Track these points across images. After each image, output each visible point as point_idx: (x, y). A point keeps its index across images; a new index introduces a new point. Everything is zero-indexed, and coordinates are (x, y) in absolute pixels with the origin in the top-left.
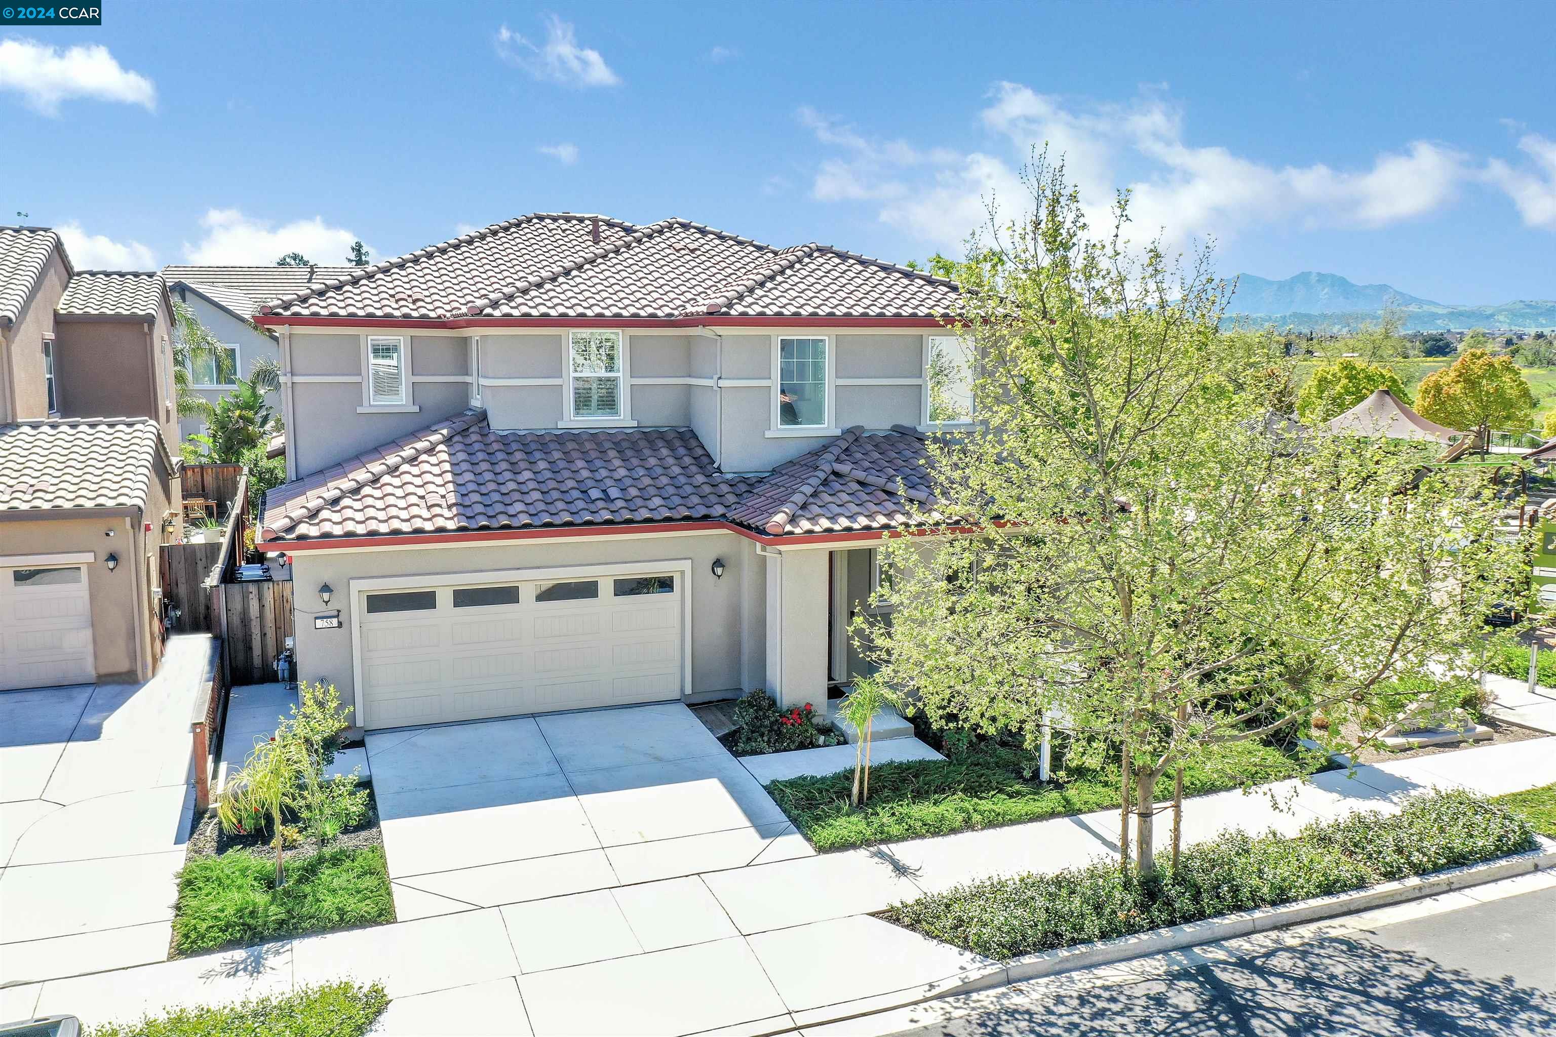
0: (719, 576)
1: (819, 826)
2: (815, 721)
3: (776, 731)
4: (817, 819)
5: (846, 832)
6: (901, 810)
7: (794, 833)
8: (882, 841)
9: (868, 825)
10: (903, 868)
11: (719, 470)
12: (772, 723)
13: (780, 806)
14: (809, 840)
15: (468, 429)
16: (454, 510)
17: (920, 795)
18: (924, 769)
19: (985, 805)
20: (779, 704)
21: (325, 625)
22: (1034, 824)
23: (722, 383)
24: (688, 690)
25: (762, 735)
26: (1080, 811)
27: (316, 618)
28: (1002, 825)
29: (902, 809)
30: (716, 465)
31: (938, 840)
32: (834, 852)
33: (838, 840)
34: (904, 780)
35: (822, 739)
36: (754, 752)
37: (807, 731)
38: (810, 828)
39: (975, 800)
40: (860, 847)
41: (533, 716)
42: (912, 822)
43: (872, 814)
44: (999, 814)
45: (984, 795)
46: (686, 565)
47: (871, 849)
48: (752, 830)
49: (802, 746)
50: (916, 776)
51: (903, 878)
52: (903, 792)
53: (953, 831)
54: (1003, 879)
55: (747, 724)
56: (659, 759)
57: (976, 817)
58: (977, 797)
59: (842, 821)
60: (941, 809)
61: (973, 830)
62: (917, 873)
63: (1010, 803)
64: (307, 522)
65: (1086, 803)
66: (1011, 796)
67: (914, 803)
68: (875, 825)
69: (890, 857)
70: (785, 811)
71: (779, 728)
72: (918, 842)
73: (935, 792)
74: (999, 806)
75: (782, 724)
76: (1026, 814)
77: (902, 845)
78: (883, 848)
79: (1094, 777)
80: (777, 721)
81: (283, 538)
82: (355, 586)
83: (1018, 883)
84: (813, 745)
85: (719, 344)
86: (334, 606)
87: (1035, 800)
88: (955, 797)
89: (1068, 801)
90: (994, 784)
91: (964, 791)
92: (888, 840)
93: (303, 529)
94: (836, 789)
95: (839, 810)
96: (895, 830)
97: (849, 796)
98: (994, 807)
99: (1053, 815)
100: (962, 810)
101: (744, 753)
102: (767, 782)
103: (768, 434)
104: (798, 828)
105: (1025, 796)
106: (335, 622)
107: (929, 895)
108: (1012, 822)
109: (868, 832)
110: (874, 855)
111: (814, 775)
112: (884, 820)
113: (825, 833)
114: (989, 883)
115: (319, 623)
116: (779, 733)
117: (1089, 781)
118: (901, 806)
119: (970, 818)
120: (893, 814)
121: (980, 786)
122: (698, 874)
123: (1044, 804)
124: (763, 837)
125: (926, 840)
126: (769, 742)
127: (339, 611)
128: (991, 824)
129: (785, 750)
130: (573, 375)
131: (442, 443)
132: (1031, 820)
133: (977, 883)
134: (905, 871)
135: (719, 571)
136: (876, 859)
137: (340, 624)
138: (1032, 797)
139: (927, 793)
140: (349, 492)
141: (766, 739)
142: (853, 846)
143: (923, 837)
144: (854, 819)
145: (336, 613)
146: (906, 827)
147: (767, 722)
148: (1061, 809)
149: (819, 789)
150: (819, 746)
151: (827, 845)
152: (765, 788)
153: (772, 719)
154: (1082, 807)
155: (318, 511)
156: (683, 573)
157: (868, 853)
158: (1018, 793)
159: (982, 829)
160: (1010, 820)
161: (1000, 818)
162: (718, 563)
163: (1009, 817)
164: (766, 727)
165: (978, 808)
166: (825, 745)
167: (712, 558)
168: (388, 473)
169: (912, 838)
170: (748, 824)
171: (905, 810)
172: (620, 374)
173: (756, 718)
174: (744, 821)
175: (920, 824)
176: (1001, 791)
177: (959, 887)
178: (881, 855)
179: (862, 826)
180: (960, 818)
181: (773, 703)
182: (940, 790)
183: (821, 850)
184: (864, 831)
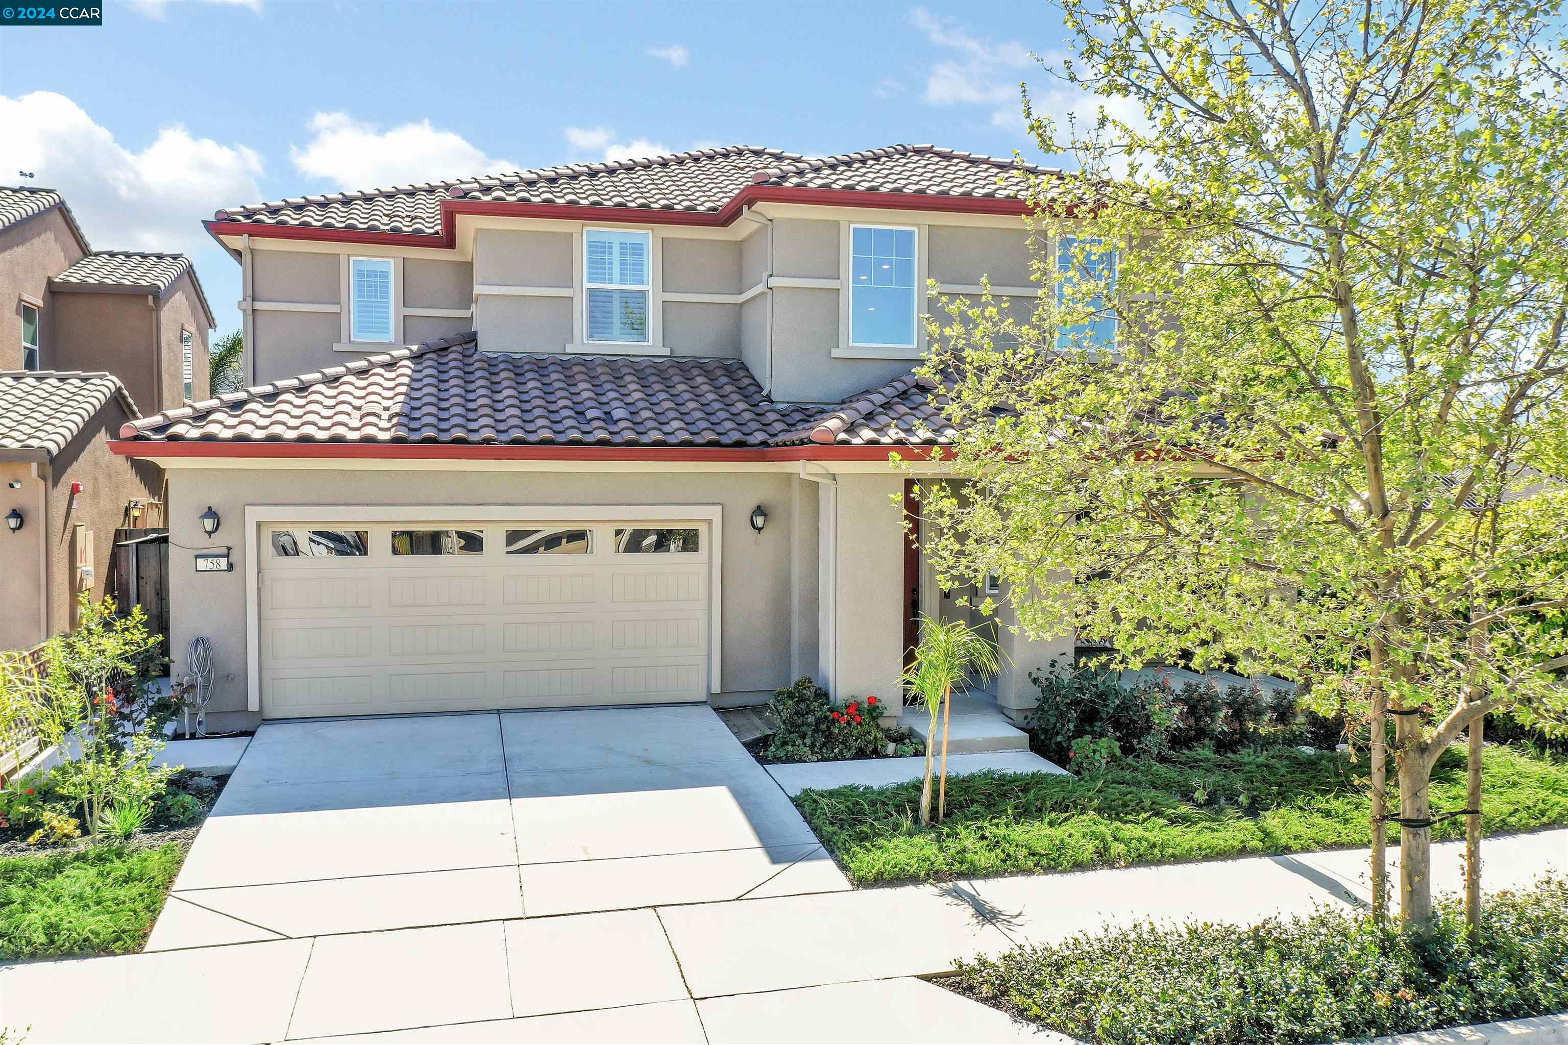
0: (760, 529)
1: (861, 847)
2: (884, 723)
3: (823, 732)
4: (862, 838)
5: (902, 857)
6: (996, 831)
7: (820, 858)
8: (961, 875)
9: (941, 849)
10: (991, 912)
11: (768, 399)
12: (818, 721)
13: (809, 823)
14: (844, 868)
15: (447, 348)
16: (395, 420)
17: (1025, 813)
18: (1037, 783)
19: (1129, 831)
20: (832, 698)
21: (210, 566)
22: (1213, 864)
23: (773, 282)
24: (716, 688)
25: (804, 737)
26: (1287, 849)
27: (197, 557)
28: (1159, 862)
29: (997, 829)
30: (764, 393)
31: (1056, 878)
32: (882, 887)
33: (888, 868)
34: (1004, 795)
35: (891, 747)
36: (789, 759)
37: (869, 733)
38: (847, 851)
39: (1117, 824)
40: (924, 881)
41: (498, 712)
42: (1012, 850)
43: (948, 836)
44: (1154, 846)
45: (1130, 817)
46: (714, 513)
47: (943, 885)
48: (761, 853)
49: (861, 754)
50: (1025, 790)
51: (988, 927)
52: (1002, 808)
53: (1079, 866)
54: (1160, 931)
55: (784, 722)
56: (649, 762)
57: (1117, 848)
58: (1120, 820)
59: (899, 841)
60: (1058, 833)
61: (1112, 866)
62: (1014, 921)
63: (1175, 831)
64: (189, 424)
65: (1296, 837)
66: (1173, 821)
67: (1017, 823)
68: (953, 851)
69: (972, 897)
70: (814, 830)
71: (828, 728)
72: (1020, 880)
73: (1053, 809)
74: (1155, 833)
75: (833, 721)
76: (1200, 849)
77: (992, 882)
78: (963, 884)
79: (1309, 803)
80: (826, 717)
81: (147, 439)
82: (253, 515)
83: (1186, 936)
84: (877, 754)
85: (769, 230)
86: (220, 540)
87: (1213, 830)
88: (1084, 817)
89: (1267, 834)
90: (1147, 803)
91: (1099, 810)
92: (972, 873)
93: (179, 429)
94: (896, 801)
95: (896, 827)
96: (984, 859)
97: (916, 811)
98: (1146, 834)
99: (1243, 852)
100: (1094, 836)
101: (777, 760)
102: (795, 792)
103: (836, 353)
104: (831, 852)
105: (1196, 823)
106: (223, 563)
107: (1028, 949)
108: (1176, 859)
109: (940, 862)
110: (948, 892)
111: (869, 784)
112: (968, 843)
113: (868, 858)
114: (1133, 936)
115: (202, 564)
116: (829, 735)
117: (1300, 808)
118: (997, 825)
119: (1106, 849)
120: (983, 837)
121: (1125, 805)
122: (654, 907)
123: (1228, 835)
124: (775, 860)
125: (1034, 878)
126: (813, 745)
127: (229, 549)
128: (1141, 860)
129: (836, 759)
130: (587, 285)
131: (408, 358)
132: (1207, 858)
133: (1114, 933)
134: (995, 917)
135: (759, 521)
136: (949, 899)
137: (231, 567)
138: (1207, 824)
139: (1040, 810)
140: (260, 397)
141: (808, 741)
142: (914, 880)
143: (1029, 872)
144: (917, 839)
145: (225, 551)
146: (1002, 856)
147: (811, 719)
148: (1256, 843)
149: (872, 801)
150: (886, 756)
151: (870, 876)
152: (792, 800)
153: (818, 715)
154: (1291, 843)
155: (209, 412)
156: (710, 522)
157: (936, 891)
158: (1184, 819)
159: (1126, 867)
160: (1173, 855)
161: (1156, 851)
162: (760, 510)
163: (1170, 851)
164: (809, 725)
165: (1120, 835)
166: (897, 755)
167: (753, 505)
168: (324, 383)
169: (1012, 874)
170: (755, 843)
171: (1002, 831)
172: (648, 287)
173: (796, 713)
174: (754, 841)
175: (1025, 852)
176: (1157, 814)
177: (1082, 939)
178: (958, 894)
179: (931, 851)
180: (1091, 847)
181: (822, 695)
182: (1062, 807)
183: (861, 883)
184: (933, 858)
